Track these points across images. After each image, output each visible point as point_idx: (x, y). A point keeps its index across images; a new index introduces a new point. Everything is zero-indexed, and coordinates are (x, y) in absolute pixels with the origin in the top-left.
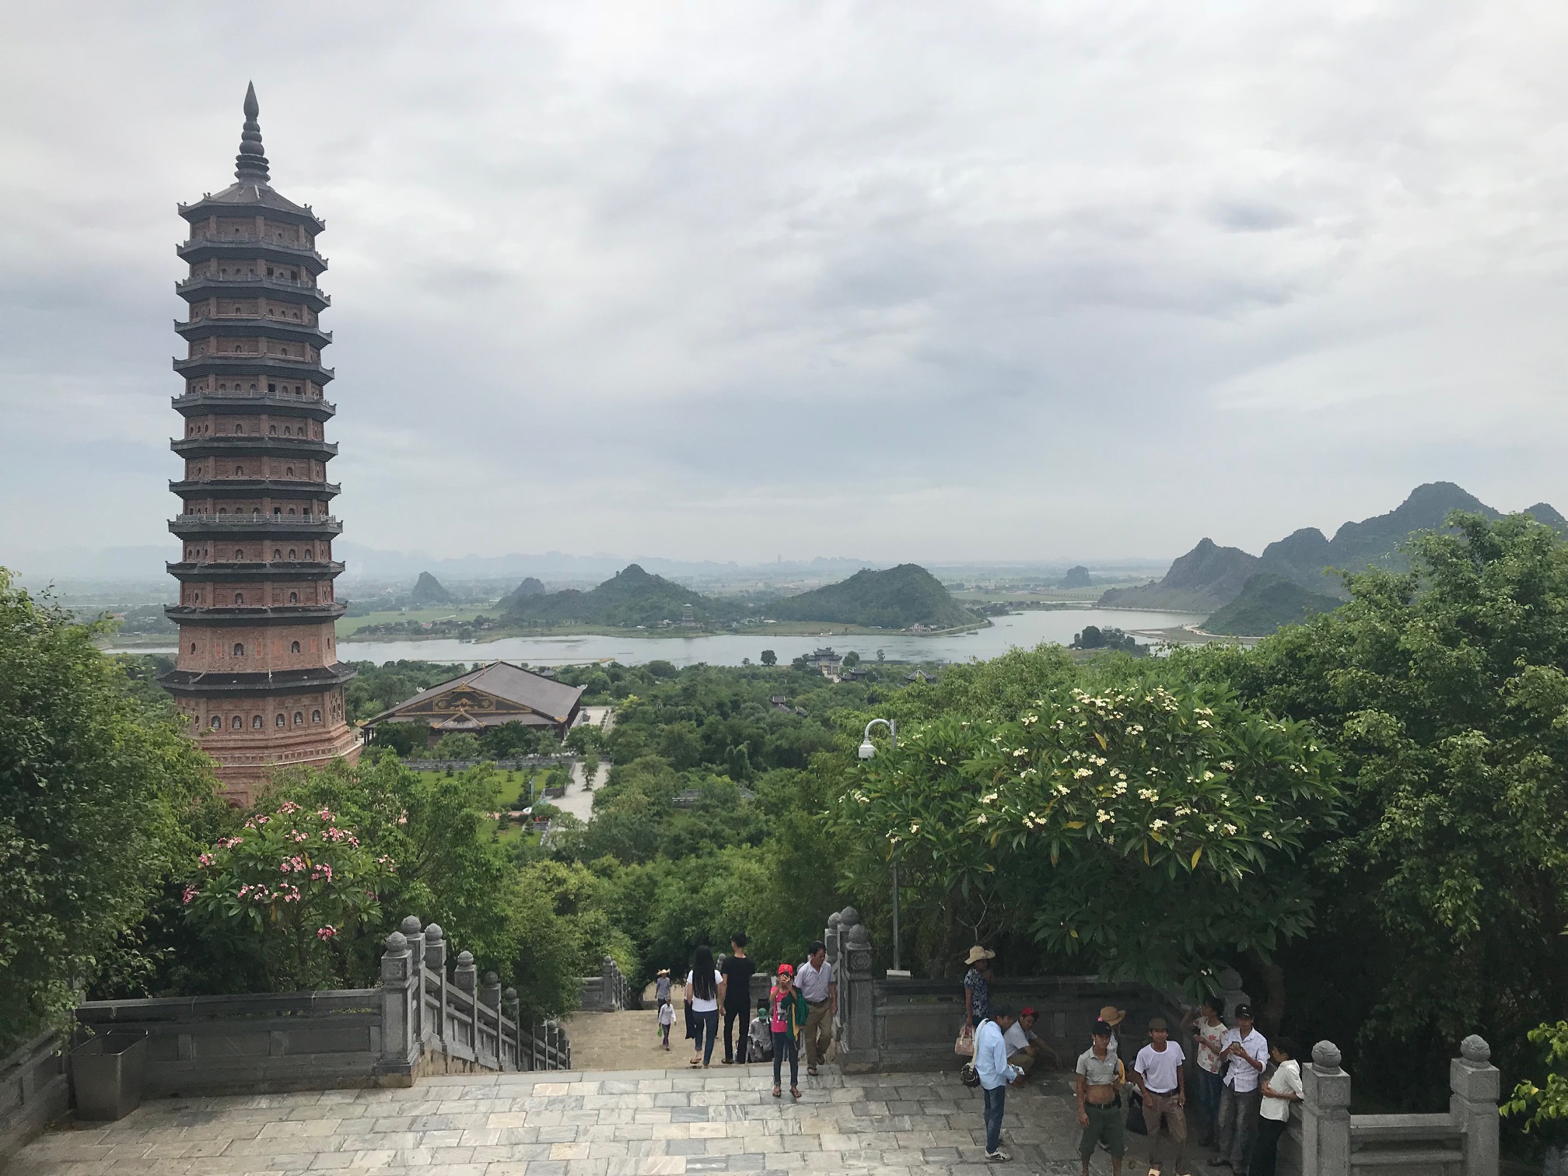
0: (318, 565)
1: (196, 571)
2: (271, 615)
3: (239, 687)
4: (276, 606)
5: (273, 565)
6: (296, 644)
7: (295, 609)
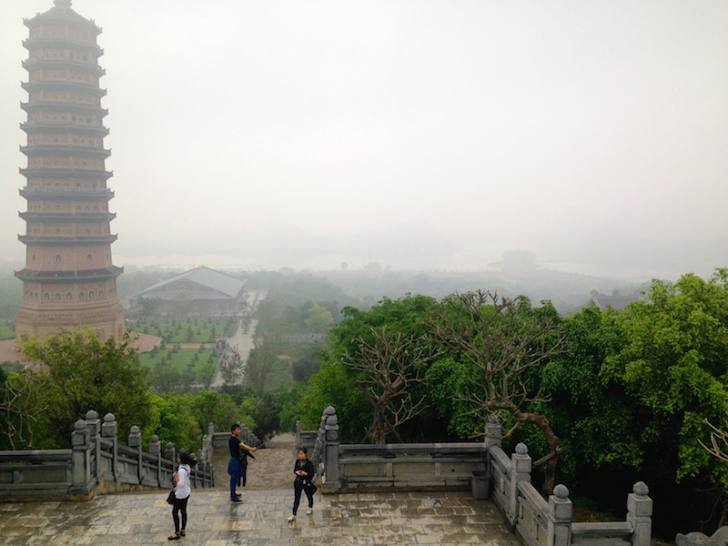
0: (101, 215)
1: (34, 217)
2: (74, 240)
3: (59, 278)
4: (79, 235)
5: (77, 214)
6: (90, 256)
7: (89, 238)
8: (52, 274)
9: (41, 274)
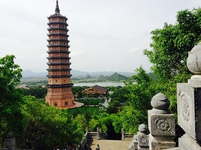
0: (68, 69)
1: (50, 70)
2: (61, 76)
5: (61, 69)
7: (64, 75)
8: (55, 85)
9: (52, 85)
